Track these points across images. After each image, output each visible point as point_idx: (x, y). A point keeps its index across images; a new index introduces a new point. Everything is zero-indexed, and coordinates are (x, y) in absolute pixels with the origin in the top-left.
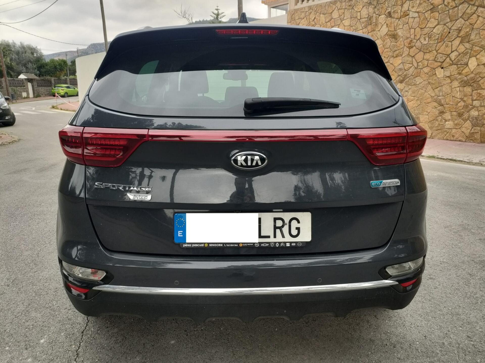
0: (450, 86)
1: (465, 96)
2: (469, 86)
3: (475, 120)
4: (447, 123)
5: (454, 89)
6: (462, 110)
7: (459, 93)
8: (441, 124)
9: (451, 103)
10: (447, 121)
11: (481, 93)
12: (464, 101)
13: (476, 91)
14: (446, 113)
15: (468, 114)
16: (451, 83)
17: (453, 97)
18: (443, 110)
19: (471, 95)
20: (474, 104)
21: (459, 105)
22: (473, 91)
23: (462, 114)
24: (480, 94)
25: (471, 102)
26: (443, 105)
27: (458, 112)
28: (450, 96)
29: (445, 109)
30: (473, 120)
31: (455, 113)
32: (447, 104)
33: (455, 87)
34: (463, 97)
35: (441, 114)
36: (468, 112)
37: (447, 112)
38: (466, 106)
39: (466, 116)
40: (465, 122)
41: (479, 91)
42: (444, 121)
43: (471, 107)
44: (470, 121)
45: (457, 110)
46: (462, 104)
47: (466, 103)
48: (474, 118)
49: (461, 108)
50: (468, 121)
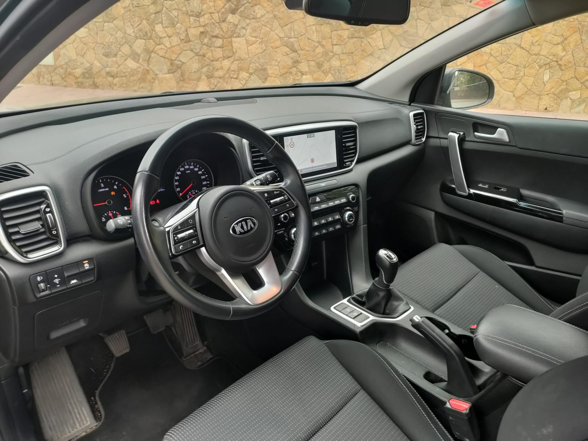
0: (304, 23)
1: (324, 38)
2: (327, 24)
3: (337, 74)
4: (304, 76)
5: (310, 28)
6: (322, 59)
7: (315, 34)
8: (297, 80)
9: (308, 49)
10: (303, 74)
11: (342, 34)
12: (323, 46)
13: (336, 32)
14: (302, 62)
15: (328, 64)
16: (304, 18)
17: (309, 39)
18: (298, 58)
19: (331, 38)
20: (334, 51)
21: (317, 51)
22: (332, 31)
23: (322, 65)
24: (341, 36)
25: (331, 46)
26: (296, 51)
27: (316, 61)
28: (305, 38)
29: (299, 57)
30: (336, 73)
31: (312, 63)
32: (302, 50)
33: (310, 26)
34: (320, 40)
35: (296, 64)
36: (328, 61)
37: (303, 61)
38: (326, 53)
39: (326, 66)
40: (326, 76)
41: (339, 32)
42: (300, 74)
43: (331, 54)
44: (332, 74)
45: (315, 59)
46: (320, 50)
47: (326, 49)
48: (337, 71)
49: (319, 56)
50: (330, 74)
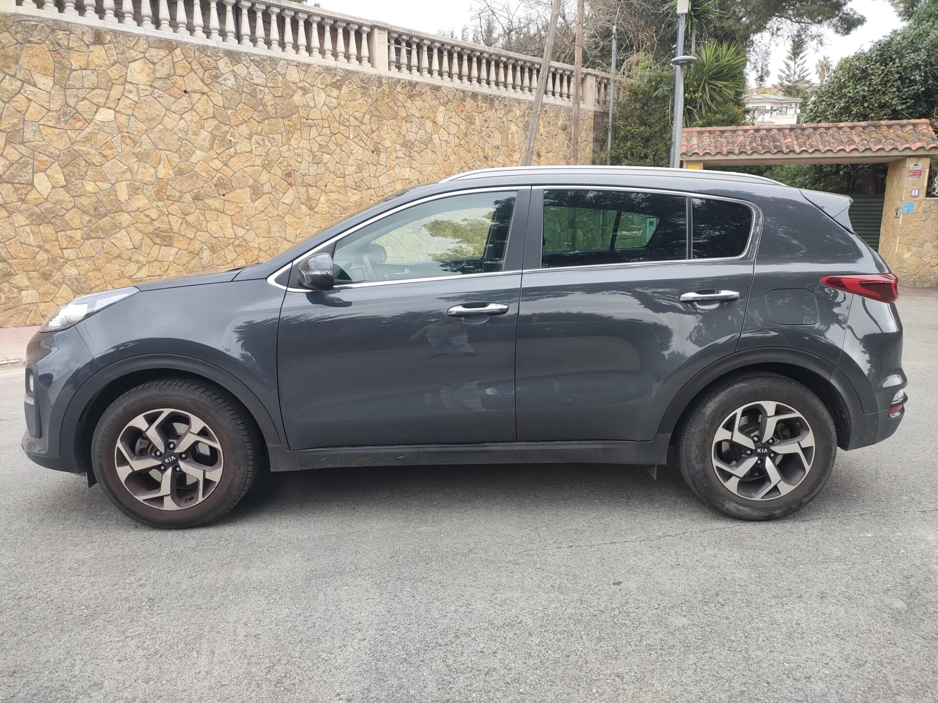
0: (11, 223)
1: (46, 241)
2: (47, 223)
3: (76, 283)
4: (23, 292)
5: (21, 229)
6: (47, 268)
7: (32, 236)
8: (13, 298)
9: (23, 256)
10: (22, 290)
11: (73, 235)
12: (47, 251)
13: (63, 233)
14: (17, 274)
15: (60, 273)
16: (9, 217)
17: (22, 243)
18: (9, 270)
19: (57, 240)
20: (66, 256)
21: (39, 257)
22: (57, 232)
23: (50, 275)
24: (71, 237)
25: (59, 251)
26: (5, 261)
27: (40, 271)
28: (16, 243)
29: (11, 267)
30: (73, 283)
31: (35, 274)
32: (13, 258)
33: (22, 226)
34: (42, 244)
35: (7, 278)
36: (59, 270)
37: (18, 272)
38: (53, 260)
39: (57, 276)
40: (59, 288)
41: (68, 233)
42: (16, 290)
43: (62, 260)
44: (67, 284)
45: (37, 268)
46: (42, 256)
47: (52, 255)
48: (74, 280)
49: (45, 263)
50: (64, 285)
